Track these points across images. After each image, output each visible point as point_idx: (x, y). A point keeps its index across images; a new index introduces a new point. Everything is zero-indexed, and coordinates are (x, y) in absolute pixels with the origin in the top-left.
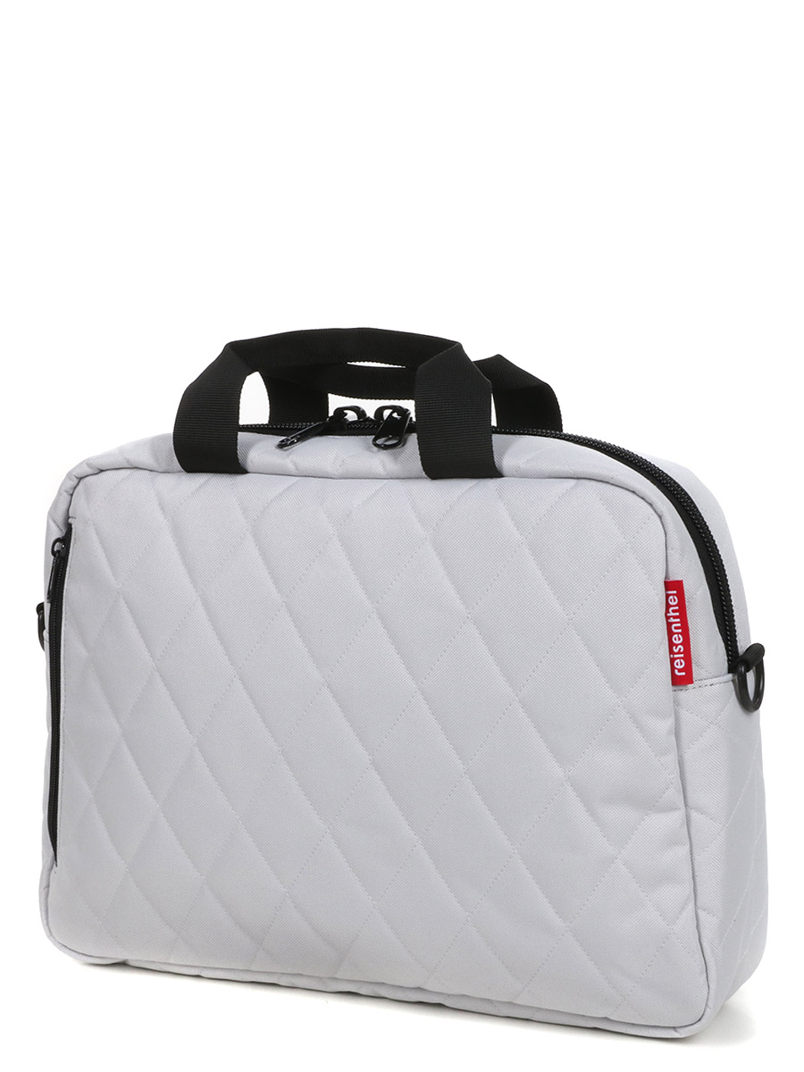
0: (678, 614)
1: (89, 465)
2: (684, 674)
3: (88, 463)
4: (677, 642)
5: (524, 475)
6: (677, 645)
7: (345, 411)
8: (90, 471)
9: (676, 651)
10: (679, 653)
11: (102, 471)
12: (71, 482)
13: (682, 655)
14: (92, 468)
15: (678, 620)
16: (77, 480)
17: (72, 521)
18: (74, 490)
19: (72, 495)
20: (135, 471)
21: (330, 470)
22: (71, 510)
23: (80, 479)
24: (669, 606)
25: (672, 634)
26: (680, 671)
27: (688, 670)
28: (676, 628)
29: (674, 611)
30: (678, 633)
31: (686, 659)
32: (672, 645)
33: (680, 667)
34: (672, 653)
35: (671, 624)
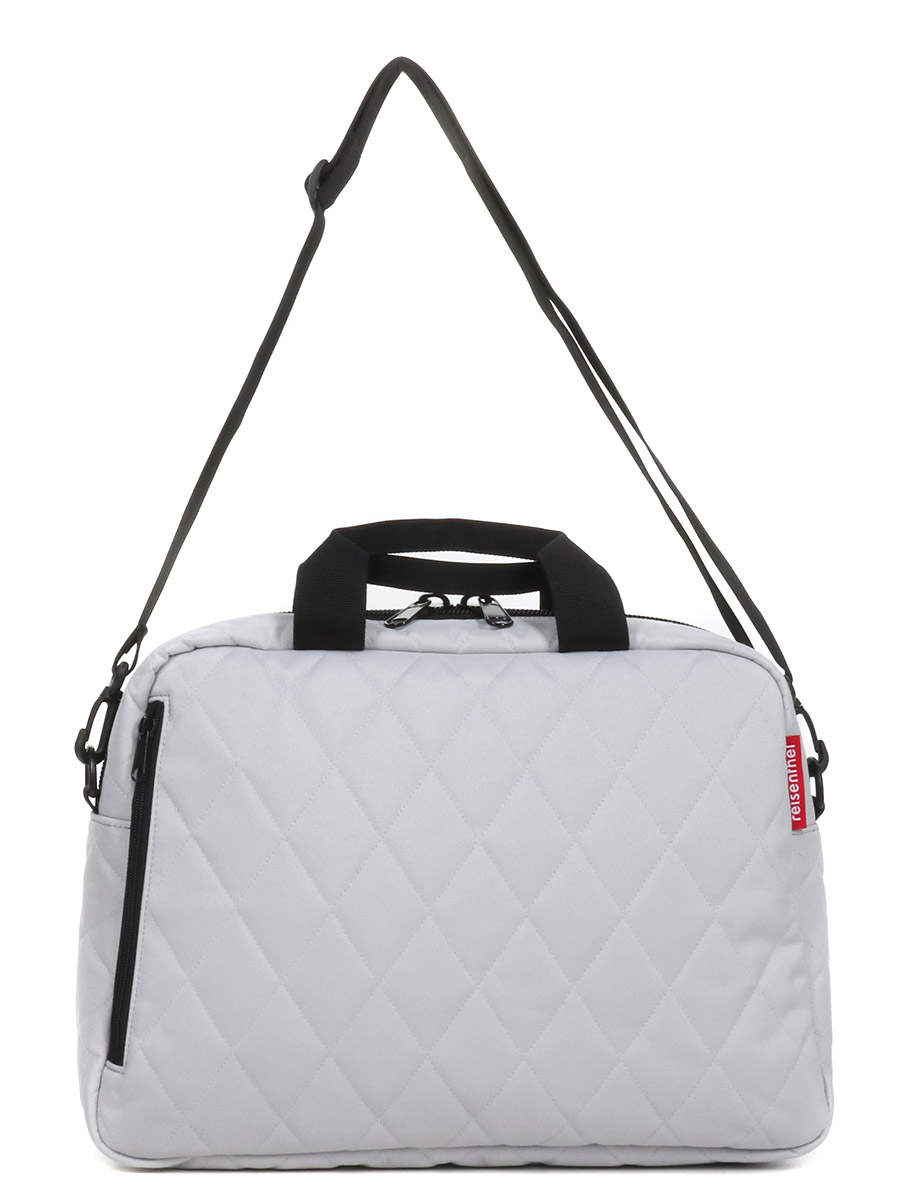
0: (795, 765)
1: (186, 643)
2: (799, 819)
3: (183, 640)
4: (794, 791)
5: (649, 648)
6: (794, 794)
7: (430, 599)
8: (187, 648)
9: (793, 799)
10: (796, 800)
11: (196, 648)
12: (162, 660)
13: (798, 803)
14: (188, 645)
16: (167, 657)
17: (161, 699)
18: (162, 667)
19: (156, 674)
20: (237, 648)
21: (454, 646)
22: (157, 688)
23: (170, 656)
24: (788, 759)
25: (790, 784)
26: (796, 816)
27: (803, 815)
28: (793, 778)
29: (791, 763)
30: (794, 783)
31: (802, 806)
32: (791, 793)
33: (798, 813)
34: (792, 801)
35: (789, 774)
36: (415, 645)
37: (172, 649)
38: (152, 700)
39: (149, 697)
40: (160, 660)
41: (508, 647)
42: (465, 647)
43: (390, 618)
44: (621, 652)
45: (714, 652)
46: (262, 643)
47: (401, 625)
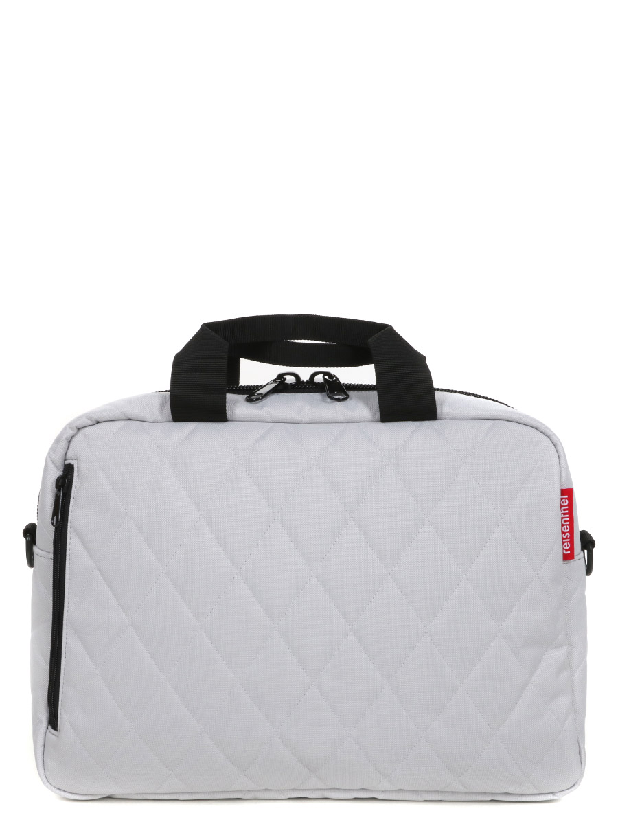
0: (567, 512)
1: (90, 419)
2: (569, 552)
3: (87, 416)
4: (566, 531)
5: (453, 419)
6: (565, 533)
7: (285, 376)
9: (565, 537)
10: (567, 538)
11: (98, 422)
12: (72, 432)
13: (569, 540)
15: (568, 516)
16: (76, 430)
17: (72, 462)
18: (72, 437)
19: (69, 442)
20: (128, 421)
21: (298, 418)
22: (70, 454)
23: (79, 429)
24: (561, 506)
25: (563, 525)
26: (567, 550)
27: (572, 549)
28: (565, 521)
29: (564, 510)
30: (566, 525)
31: (572, 542)
32: (563, 533)
33: (567, 548)
34: (563, 539)
35: (562, 518)
36: (267, 417)
37: (80, 424)
38: (67, 462)
39: (65, 460)
40: (70, 432)
41: (341, 418)
42: (306, 419)
43: (251, 393)
44: (431, 422)
45: (505, 422)
46: (148, 417)
47: (258, 399)
